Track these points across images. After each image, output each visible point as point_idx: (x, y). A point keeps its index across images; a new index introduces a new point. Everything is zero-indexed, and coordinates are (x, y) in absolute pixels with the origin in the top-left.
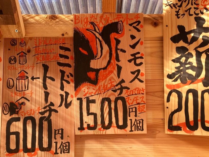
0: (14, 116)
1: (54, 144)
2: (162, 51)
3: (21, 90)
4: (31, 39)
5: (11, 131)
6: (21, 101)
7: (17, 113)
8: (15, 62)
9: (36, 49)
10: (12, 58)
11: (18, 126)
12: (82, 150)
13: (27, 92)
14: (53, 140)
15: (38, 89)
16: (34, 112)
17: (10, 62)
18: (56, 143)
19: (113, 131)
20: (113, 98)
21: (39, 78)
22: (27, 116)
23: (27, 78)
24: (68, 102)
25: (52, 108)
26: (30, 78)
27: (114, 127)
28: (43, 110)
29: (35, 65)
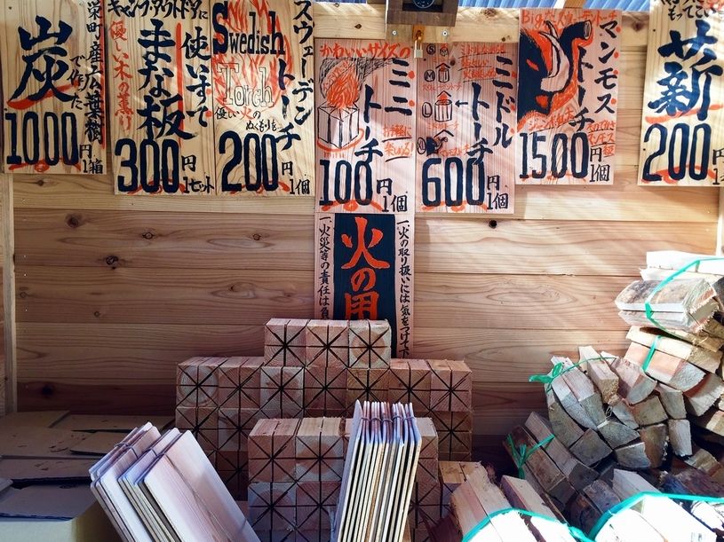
0: (432, 156)
1: (487, 197)
2: (644, 68)
3: (441, 120)
4: (456, 44)
5: (429, 177)
6: (442, 136)
7: (437, 152)
8: (434, 78)
9: (463, 60)
10: (429, 73)
11: (437, 171)
12: (524, 205)
13: (449, 123)
14: (486, 191)
15: (465, 119)
16: (460, 152)
17: (426, 79)
18: (490, 194)
19: (567, 180)
20: (570, 135)
21: (467, 103)
22: (449, 156)
23: (451, 102)
24: (507, 139)
25: (485, 146)
26: (454, 104)
27: (568, 175)
28: (472, 149)
29: (462, 84)
